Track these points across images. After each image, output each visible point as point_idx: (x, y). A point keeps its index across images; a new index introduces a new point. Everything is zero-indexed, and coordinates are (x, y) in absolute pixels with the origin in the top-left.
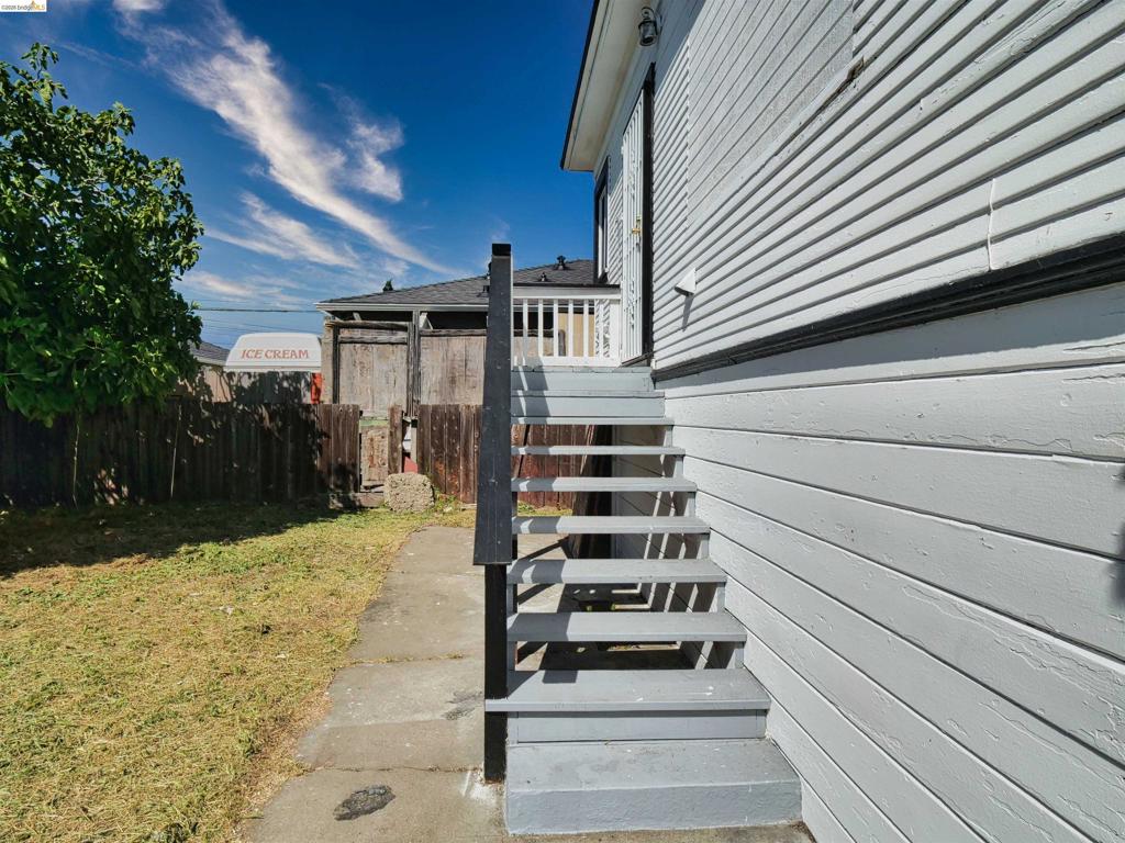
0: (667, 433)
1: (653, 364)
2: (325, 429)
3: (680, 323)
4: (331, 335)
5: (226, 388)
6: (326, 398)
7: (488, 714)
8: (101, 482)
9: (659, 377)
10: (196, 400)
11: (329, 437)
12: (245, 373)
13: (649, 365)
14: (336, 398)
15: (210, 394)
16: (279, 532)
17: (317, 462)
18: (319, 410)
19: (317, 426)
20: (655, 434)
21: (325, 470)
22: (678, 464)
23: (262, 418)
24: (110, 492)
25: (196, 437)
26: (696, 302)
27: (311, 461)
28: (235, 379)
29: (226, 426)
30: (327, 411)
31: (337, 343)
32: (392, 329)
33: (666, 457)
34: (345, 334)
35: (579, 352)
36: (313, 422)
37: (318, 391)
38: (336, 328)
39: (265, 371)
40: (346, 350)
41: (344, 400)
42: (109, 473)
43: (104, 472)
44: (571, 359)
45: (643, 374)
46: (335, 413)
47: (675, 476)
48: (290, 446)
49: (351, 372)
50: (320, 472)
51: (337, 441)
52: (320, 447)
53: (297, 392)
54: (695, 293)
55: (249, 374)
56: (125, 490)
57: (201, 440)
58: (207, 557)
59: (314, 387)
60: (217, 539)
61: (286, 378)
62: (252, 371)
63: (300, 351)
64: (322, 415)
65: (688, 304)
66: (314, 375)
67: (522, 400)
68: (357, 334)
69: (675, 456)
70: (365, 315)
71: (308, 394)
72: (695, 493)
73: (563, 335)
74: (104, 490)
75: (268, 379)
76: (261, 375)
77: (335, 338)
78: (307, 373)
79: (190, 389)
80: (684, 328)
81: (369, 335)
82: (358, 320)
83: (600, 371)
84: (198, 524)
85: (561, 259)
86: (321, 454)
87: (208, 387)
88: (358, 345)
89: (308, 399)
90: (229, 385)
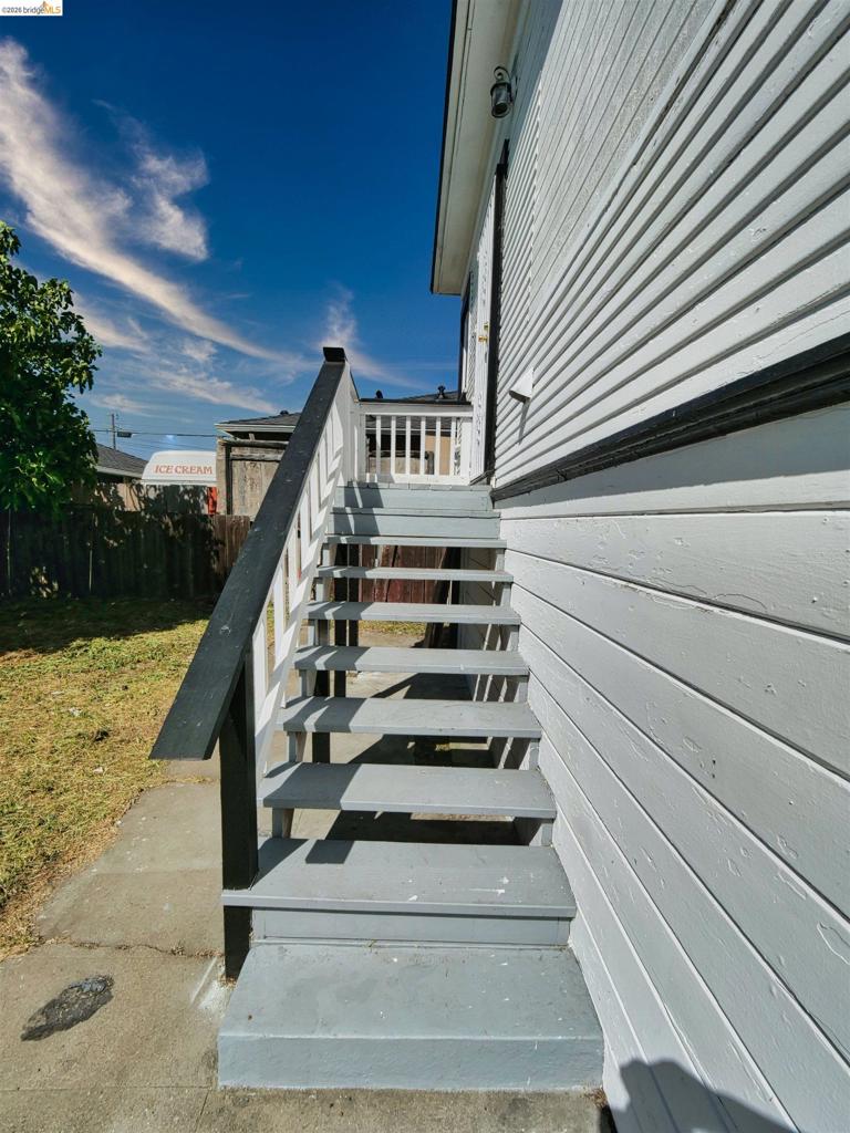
0: (499, 557)
1: (492, 482)
2: (220, 537)
3: (516, 436)
4: (224, 453)
5: (136, 499)
6: (221, 510)
7: (228, 909)
8: (36, 578)
9: (497, 496)
10: (110, 510)
11: (223, 543)
12: (151, 486)
13: (488, 483)
14: (229, 509)
15: (123, 506)
16: (170, 628)
17: (215, 566)
18: (214, 520)
19: (214, 534)
20: (487, 558)
21: (222, 573)
22: (505, 591)
23: (167, 527)
24: (44, 586)
25: (111, 542)
26: (533, 407)
27: (209, 563)
28: (144, 491)
29: (135, 534)
30: (222, 521)
31: (229, 461)
32: (277, 448)
33: (496, 583)
34: (236, 452)
35: (445, 471)
36: (211, 531)
37: (215, 504)
38: (228, 446)
39: (168, 484)
40: (237, 466)
41: (237, 513)
42: (41, 570)
43: (37, 570)
44: (437, 479)
45: (483, 493)
46: (228, 523)
47: (502, 604)
48: (191, 551)
49: (243, 487)
50: (217, 575)
51: (231, 548)
52: (217, 553)
53: (196, 506)
54: (531, 397)
55: (155, 486)
56: (56, 585)
57: (115, 544)
58: (90, 653)
59: (211, 501)
60: (109, 634)
61: (186, 492)
62: (157, 484)
63: (205, 468)
64: (218, 527)
65: (525, 411)
66: (210, 489)
67: (351, 518)
68: (247, 452)
69: (503, 583)
70: (259, 435)
71: (206, 506)
72: (519, 626)
73: (429, 456)
74: (37, 584)
75: (171, 492)
76: (165, 488)
77: (228, 456)
78: (204, 487)
79: (105, 500)
80: (520, 441)
81: (257, 454)
82: (252, 438)
83: (455, 489)
84: (101, 619)
85: (442, 389)
86: (218, 557)
87: (120, 499)
88: (248, 462)
89: (206, 510)
90: (138, 496)
